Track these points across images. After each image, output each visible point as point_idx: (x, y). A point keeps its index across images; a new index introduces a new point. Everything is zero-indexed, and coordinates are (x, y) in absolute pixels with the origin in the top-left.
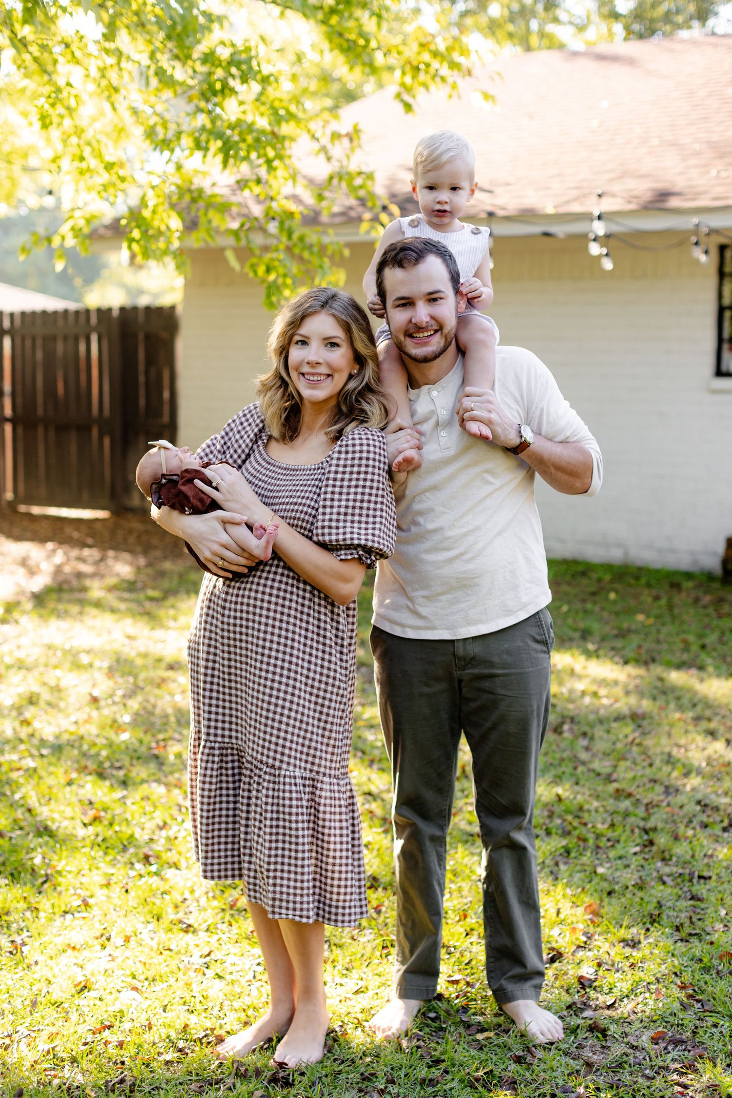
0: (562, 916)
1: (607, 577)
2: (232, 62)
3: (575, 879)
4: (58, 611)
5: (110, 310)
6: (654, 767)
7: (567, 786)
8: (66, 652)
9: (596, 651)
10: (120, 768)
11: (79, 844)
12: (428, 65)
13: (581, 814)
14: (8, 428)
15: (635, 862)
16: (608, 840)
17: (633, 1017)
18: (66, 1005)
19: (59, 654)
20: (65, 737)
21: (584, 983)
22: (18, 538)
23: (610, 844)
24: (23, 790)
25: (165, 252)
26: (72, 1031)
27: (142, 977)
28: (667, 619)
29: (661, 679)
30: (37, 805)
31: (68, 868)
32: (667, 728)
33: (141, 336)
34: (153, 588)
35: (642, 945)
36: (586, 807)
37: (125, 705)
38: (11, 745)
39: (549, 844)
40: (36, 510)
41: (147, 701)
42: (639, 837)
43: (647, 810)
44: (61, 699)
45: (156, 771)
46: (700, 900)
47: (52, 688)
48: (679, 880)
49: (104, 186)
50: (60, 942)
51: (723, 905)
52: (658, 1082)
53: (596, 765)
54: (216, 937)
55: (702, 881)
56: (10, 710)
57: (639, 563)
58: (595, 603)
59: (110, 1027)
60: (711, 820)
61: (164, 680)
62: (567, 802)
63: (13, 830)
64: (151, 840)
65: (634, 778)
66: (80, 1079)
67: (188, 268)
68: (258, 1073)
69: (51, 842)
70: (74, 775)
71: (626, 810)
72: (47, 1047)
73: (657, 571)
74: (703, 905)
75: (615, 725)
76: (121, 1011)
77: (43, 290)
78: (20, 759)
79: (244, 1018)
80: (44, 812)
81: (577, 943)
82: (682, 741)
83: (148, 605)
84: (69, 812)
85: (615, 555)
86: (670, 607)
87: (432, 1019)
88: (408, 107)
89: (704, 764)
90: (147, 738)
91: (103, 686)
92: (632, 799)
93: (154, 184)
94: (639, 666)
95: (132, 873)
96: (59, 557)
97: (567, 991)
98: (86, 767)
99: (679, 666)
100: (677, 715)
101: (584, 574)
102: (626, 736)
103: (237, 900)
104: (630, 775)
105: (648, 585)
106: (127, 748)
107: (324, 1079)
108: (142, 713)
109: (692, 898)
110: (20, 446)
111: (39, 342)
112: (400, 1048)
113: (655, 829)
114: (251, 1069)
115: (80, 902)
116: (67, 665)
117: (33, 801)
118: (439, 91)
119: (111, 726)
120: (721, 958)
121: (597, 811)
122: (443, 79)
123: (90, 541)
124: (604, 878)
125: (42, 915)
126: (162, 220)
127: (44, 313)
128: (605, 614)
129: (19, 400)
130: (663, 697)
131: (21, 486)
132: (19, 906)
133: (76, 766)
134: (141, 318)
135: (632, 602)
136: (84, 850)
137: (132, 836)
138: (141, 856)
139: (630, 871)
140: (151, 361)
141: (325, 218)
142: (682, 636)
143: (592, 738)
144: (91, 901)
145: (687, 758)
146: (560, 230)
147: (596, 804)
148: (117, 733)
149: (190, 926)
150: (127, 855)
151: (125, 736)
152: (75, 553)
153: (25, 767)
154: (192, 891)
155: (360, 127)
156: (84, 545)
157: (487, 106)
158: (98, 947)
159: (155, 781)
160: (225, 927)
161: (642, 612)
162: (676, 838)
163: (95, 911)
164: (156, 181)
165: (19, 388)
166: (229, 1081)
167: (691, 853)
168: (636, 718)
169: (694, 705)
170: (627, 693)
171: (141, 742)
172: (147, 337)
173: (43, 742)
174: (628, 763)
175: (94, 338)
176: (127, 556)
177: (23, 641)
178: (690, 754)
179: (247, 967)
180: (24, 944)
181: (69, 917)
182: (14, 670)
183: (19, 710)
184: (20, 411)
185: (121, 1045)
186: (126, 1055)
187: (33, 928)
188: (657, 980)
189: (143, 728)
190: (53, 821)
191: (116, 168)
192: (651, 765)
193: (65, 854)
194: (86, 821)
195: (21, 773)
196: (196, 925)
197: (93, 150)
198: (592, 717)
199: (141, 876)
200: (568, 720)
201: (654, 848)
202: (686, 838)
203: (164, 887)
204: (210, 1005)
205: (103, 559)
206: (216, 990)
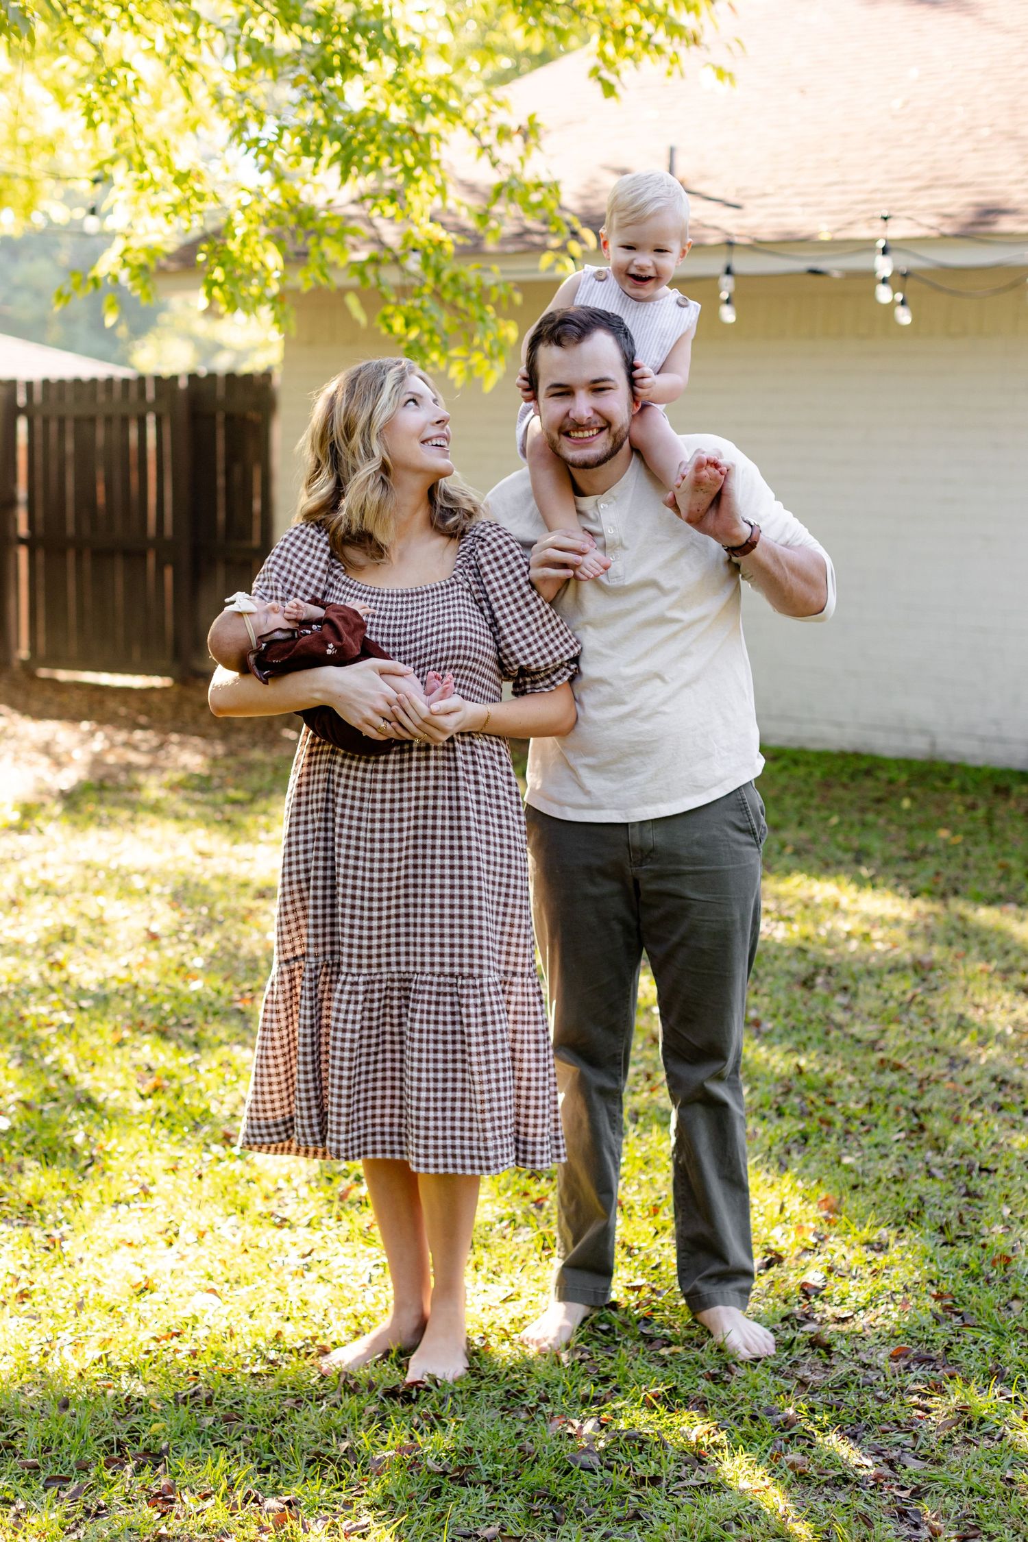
0: (787, 1214)
1: (904, 778)
2: (354, 27)
3: (811, 1170)
4: (101, 818)
5: (174, 379)
6: (938, 1034)
7: (813, 1055)
8: (111, 875)
9: (872, 878)
10: (190, 1026)
11: (135, 1121)
12: (638, 29)
13: (829, 1091)
14: (23, 554)
15: (896, 1151)
16: (863, 1124)
17: (868, 1332)
18: (122, 1309)
19: (102, 875)
20: (113, 985)
21: (807, 1291)
22: (39, 716)
23: (863, 1129)
24: (56, 1052)
25: (259, 300)
26: (130, 1337)
27: (223, 1279)
28: (983, 836)
29: (962, 918)
30: (76, 1071)
31: (120, 1149)
32: (963, 983)
33: (220, 418)
34: (237, 788)
35: (891, 1249)
36: (837, 1082)
37: (196, 944)
38: (38, 994)
39: (780, 1127)
40: (63, 675)
41: (229, 939)
42: (904, 1120)
43: (920, 1086)
44: (106, 936)
45: (239, 1030)
46: (979, 1197)
47: (92, 920)
48: (954, 1173)
49: (174, 206)
50: (112, 1236)
51: (1008, 1203)
52: (894, 1405)
53: (857, 1029)
54: (319, 1234)
55: (984, 1174)
56: (35, 950)
57: (952, 759)
58: (879, 813)
59: (178, 1335)
60: (1008, 1100)
61: (251, 912)
62: (811, 1075)
63: (43, 1101)
64: (233, 1116)
65: (908, 1046)
66: (141, 1390)
67: (292, 322)
68: (371, 1387)
69: (97, 1118)
70: (126, 1034)
71: (893, 1084)
72: (98, 1353)
73: (978, 770)
74: (980, 1204)
75: (888, 978)
76: (195, 1318)
77: (68, 345)
78: (51, 1012)
79: (354, 1327)
80: (86, 1081)
81: (805, 1244)
82: (984, 1000)
83: (228, 809)
84: (120, 1080)
85: (917, 746)
86: (989, 821)
87: (603, 1332)
88: (609, 89)
89: (1009, 1030)
90: (227, 989)
91: (164, 918)
92: (902, 1073)
93: (245, 203)
94: (933, 901)
95: (207, 1157)
96: (99, 743)
97: (785, 1301)
98: (142, 1024)
99: (990, 902)
100: (980, 966)
101: (868, 773)
102: (904, 993)
103: (349, 1189)
104: (901, 1042)
105: (963, 790)
106: (199, 1000)
107: (457, 1396)
108: (219, 954)
109: (968, 1194)
110: (41, 581)
111: (69, 426)
112: (558, 1363)
113: (928, 1111)
114: (363, 1383)
115: (137, 1190)
116: (114, 890)
117: (70, 1066)
118: (651, 66)
119: (177, 972)
120: (994, 1263)
121: (850, 1086)
122: (658, 49)
123: (143, 720)
124: (850, 1169)
125: (86, 1204)
126: (254, 254)
127: (77, 382)
128: (893, 829)
129: (39, 514)
130: (963, 941)
131: (41, 640)
132: (55, 1193)
133: (128, 1022)
134: (221, 392)
135: (932, 812)
136: (142, 1127)
137: (207, 1111)
138: (220, 1135)
139: (888, 1162)
140: (233, 456)
141: (490, 244)
142: (1000, 860)
143: (855, 995)
144: (152, 1190)
145: (987, 1022)
146: (835, 265)
147: (850, 1078)
148: (185, 982)
149: (285, 1220)
150: (201, 1134)
151: (196, 986)
152: (121, 736)
153: (57, 1023)
154: (289, 1180)
155: (538, 120)
156: (137, 726)
157: (722, 88)
158: (164, 1244)
159: (239, 1043)
160: (332, 1222)
161: (946, 826)
162: (957, 1121)
163: (157, 1202)
164: (247, 199)
165: (39, 494)
166: (334, 1398)
167: (974, 1140)
168: (921, 969)
169: (1007, 953)
170: (912, 936)
171: (219, 992)
172: (229, 418)
173: (81, 992)
174: (902, 1028)
175: (151, 420)
176: (197, 741)
177: (51, 857)
178: (991, 1017)
179: (360, 1270)
180: (63, 1239)
181: (123, 1207)
182: (38, 897)
183: (48, 949)
184: (40, 529)
185: (194, 1354)
186: (202, 1364)
187: (75, 1220)
188: (906, 1289)
189: (222, 975)
190: (99, 1091)
191: (191, 181)
192: (933, 1031)
193: (115, 1131)
194: (144, 1092)
195: (53, 1029)
196: (293, 1220)
197: (159, 155)
198: (857, 967)
199: (220, 1160)
200: (823, 971)
201: (926, 1135)
202: (970, 1121)
203: (250, 1173)
204: (312, 1312)
205: (161, 746)
206: (320, 1295)
